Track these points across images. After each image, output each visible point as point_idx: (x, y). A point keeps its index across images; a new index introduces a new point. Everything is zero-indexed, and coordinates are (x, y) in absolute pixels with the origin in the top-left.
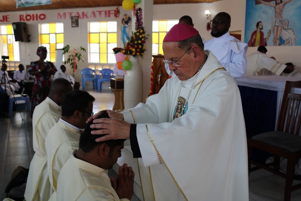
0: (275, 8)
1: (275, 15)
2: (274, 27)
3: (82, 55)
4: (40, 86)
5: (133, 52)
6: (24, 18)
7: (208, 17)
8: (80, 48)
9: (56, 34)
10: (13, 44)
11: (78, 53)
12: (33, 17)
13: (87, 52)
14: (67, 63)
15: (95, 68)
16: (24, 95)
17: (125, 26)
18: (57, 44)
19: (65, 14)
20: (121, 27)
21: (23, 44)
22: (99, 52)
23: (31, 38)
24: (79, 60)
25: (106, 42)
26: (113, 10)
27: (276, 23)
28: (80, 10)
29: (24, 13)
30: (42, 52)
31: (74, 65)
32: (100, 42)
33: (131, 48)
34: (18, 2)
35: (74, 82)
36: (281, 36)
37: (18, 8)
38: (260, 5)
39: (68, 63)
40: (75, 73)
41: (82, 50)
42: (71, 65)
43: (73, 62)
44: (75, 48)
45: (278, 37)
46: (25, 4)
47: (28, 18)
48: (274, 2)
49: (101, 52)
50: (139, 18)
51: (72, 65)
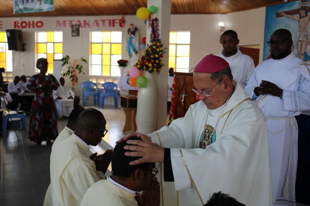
0: (299, 21)
1: (299, 29)
2: (297, 42)
3: (84, 68)
4: (40, 103)
5: (149, 67)
6: (19, 25)
7: (222, 29)
8: (81, 59)
9: (54, 43)
10: (5, 52)
11: (79, 65)
12: (29, 24)
13: (89, 64)
14: (66, 76)
15: (97, 81)
16: (20, 111)
17: (131, 36)
18: (55, 55)
19: (64, 22)
20: (127, 38)
21: (17, 53)
22: (101, 64)
23: (26, 47)
24: (80, 73)
25: (109, 53)
26: (118, 20)
27: (301, 38)
28: (82, 19)
29: (19, 20)
30: (42, 64)
31: (74, 78)
32: (103, 53)
33: (147, 63)
34: (15, 8)
35: (74, 97)
36: (306, 51)
37: (15, 14)
38: (281, 18)
39: (68, 75)
40: (74, 87)
41: (83, 61)
42: (70, 78)
43: (73, 74)
44: (76, 60)
45: (303, 52)
46: (23, 10)
47: (24, 25)
48: (298, 15)
49: (103, 64)
50: (155, 29)
51: (72, 78)
